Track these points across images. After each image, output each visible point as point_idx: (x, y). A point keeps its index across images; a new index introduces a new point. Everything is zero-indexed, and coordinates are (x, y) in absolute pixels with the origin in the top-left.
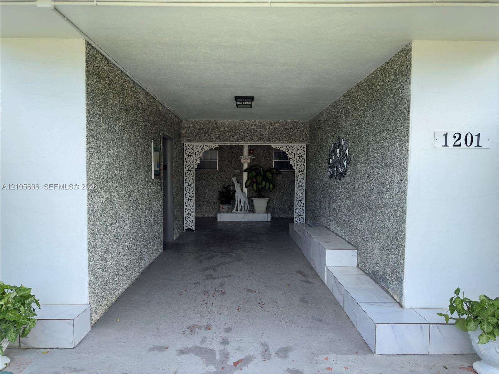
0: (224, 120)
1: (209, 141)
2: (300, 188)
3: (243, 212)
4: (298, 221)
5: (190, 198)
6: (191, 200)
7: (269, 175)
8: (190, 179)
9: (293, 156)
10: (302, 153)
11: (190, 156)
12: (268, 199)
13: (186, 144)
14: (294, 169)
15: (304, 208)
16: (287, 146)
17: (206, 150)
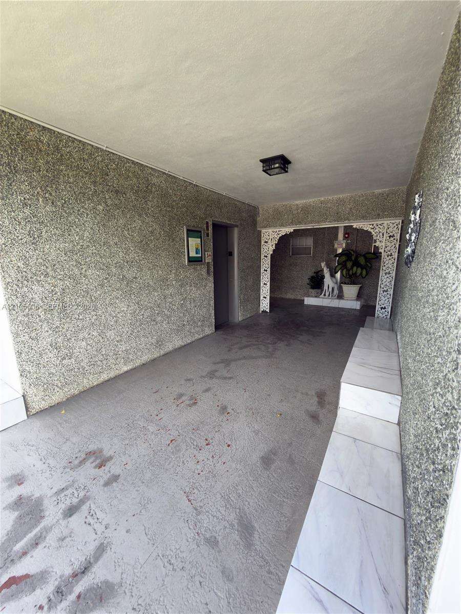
0: (297, 202)
1: (282, 225)
2: (388, 275)
3: (330, 297)
4: (381, 315)
5: (266, 282)
6: (266, 284)
7: (362, 261)
8: (266, 264)
9: (381, 236)
10: (394, 232)
11: (267, 242)
12: (360, 286)
13: (263, 231)
14: (381, 253)
15: (391, 300)
16: (373, 225)
17: (281, 235)
